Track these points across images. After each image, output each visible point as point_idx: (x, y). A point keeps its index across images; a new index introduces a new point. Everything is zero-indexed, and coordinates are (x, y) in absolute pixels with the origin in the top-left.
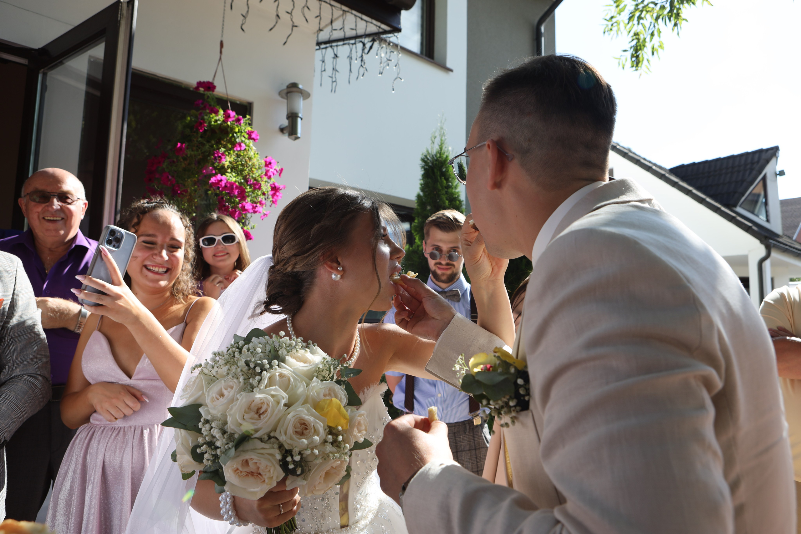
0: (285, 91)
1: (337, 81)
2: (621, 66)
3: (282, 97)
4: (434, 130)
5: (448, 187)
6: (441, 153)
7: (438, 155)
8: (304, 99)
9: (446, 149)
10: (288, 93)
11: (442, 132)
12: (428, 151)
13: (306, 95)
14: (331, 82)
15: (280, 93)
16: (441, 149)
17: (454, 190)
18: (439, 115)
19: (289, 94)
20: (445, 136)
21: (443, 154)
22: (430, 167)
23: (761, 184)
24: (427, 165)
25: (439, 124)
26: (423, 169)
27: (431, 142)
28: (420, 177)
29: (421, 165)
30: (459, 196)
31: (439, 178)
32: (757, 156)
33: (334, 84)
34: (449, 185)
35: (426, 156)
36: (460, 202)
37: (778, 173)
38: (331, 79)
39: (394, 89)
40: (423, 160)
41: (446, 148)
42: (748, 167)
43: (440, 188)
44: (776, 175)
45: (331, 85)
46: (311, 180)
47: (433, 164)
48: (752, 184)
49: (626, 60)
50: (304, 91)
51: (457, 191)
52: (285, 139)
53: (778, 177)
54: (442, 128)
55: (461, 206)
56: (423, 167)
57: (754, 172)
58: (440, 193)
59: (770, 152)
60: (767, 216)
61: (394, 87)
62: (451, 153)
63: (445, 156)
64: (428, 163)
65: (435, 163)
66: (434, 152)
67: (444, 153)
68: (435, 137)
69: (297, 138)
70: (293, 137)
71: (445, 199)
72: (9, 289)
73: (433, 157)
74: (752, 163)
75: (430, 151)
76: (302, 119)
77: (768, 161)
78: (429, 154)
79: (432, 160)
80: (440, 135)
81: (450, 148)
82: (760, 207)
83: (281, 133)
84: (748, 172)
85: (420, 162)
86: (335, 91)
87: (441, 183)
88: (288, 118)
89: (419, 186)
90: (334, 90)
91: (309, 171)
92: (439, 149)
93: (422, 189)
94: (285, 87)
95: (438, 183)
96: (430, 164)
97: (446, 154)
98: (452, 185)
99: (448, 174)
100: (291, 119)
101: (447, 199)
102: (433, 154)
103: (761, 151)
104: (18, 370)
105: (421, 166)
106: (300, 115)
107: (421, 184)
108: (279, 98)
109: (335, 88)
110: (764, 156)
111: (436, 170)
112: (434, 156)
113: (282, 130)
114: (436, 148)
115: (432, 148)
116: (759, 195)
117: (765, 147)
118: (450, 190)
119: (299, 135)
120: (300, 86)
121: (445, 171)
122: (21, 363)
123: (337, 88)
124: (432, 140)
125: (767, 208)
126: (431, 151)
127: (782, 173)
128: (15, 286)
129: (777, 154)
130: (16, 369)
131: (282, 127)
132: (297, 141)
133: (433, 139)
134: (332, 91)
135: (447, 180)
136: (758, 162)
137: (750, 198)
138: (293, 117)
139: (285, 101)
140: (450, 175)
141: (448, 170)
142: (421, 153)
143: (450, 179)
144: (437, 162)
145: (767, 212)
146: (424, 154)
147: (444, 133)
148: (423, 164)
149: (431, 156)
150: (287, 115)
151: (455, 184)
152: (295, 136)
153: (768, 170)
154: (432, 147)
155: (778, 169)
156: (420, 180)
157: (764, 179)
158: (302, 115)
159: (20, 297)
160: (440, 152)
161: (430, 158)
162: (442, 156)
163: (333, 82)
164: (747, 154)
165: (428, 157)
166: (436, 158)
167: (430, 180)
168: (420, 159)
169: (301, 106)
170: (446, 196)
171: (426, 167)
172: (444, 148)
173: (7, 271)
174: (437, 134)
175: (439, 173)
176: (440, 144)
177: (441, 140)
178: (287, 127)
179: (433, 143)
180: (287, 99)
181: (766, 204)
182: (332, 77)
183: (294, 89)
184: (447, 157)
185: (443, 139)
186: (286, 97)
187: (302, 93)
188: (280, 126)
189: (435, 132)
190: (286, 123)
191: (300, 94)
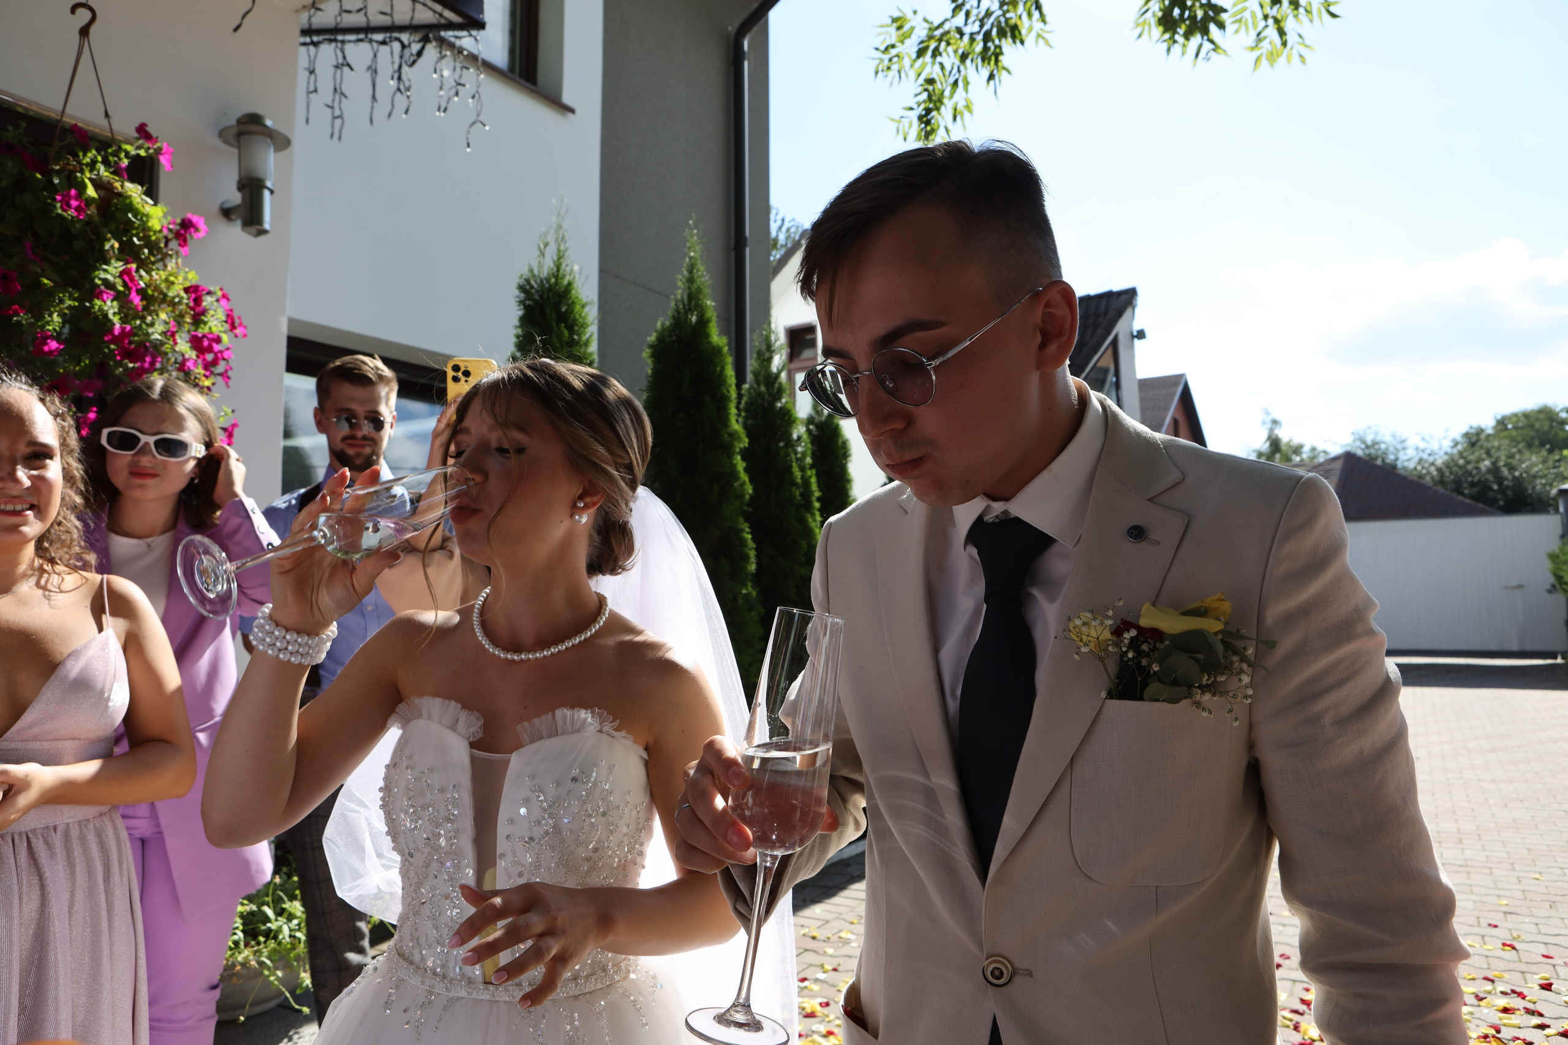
0: (235, 131)
1: (345, 116)
2: (901, 137)
3: (227, 142)
4: (543, 230)
5: (572, 343)
6: (558, 276)
7: (553, 280)
8: (276, 151)
9: (568, 269)
10: (239, 135)
11: (561, 236)
12: (531, 271)
13: (282, 142)
14: (330, 117)
15: (222, 134)
16: (558, 267)
17: (582, 350)
18: (554, 200)
19: (243, 138)
20: (565, 242)
21: (562, 278)
22: (535, 301)
23: (1110, 352)
24: (529, 300)
25: (554, 219)
26: (522, 307)
27: (538, 253)
28: (518, 321)
29: (517, 297)
31: (554, 325)
32: (1103, 303)
33: (338, 122)
34: (573, 339)
35: (528, 281)
37: (1135, 333)
38: (329, 111)
39: (471, 145)
40: (521, 288)
41: (567, 266)
42: (1090, 321)
43: (558, 345)
44: (1133, 337)
45: (330, 123)
46: (292, 322)
47: (541, 296)
48: (1096, 353)
49: (911, 125)
50: (278, 133)
51: (589, 351)
52: (235, 231)
53: (1136, 340)
54: (560, 227)
56: (521, 302)
57: (1100, 331)
59: (1124, 297)
61: (470, 141)
62: (577, 276)
63: (565, 282)
64: (533, 295)
65: (546, 296)
66: (545, 273)
67: (565, 276)
68: (546, 245)
69: (263, 232)
70: (253, 229)
73: (542, 284)
74: (1095, 316)
75: (536, 272)
76: (272, 192)
77: (1120, 314)
78: (534, 276)
79: (539, 289)
80: (556, 240)
81: (576, 268)
82: (1108, 386)
83: (225, 220)
85: (517, 292)
86: (340, 138)
87: (560, 335)
88: (241, 187)
89: (514, 340)
90: (336, 135)
91: (288, 303)
92: (555, 269)
93: (521, 346)
94: (233, 122)
95: (552, 335)
96: (537, 297)
97: (567, 278)
98: (581, 339)
99: (573, 317)
100: (247, 190)
102: (542, 276)
103: (1109, 295)
105: (518, 299)
106: (269, 184)
107: (518, 337)
108: (218, 143)
109: (340, 131)
110: (1115, 304)
111: (548, 310)
112: (545, 282)
113: (227, 213)
114: (549, 264)
115: (540, 265)
116: (1106, 371)
117: (1116, 288)
119: (267, 226)
120: (269, 123)
121: (567, 310)
123: (344, 130)
124: (540, 249)
125: (1120, 393)
126: (539, 271)
127: (1141, 335)
129: (1134, 302)
131: (227, 206)
132: (262, 238)
133: (542, 247)
134: (332, 136)
135: (570, 329)
136: (1106, 313)
137: (1093, 375)
138: (252, 187)
139: (236, 151)
140: (575, 320)
141: (573, 310)
142: (519, 275)
143: (576, 328)
144: (550, 294)
146: (524, 277)
147: (563, 237)
148: (523, 295)
149: (538, 281)
150: (239, 182)
151: (584, 338)
152: (259, 227)
153: (1120, 328)
154: (539, 262)
155: (1136, 327)
156: (516, 327)
157: (1115, 343)
158: (273, 185)
160: (557, 274)
161: (535, 286)
162: (559, 281)
163: (335, 118)
165: (532, 282)
166: (547, 285)
167: (535, 326)
168: (515, 285)
169: (271, 164)
171: (527, 302)
172: (563, 266)
174: (551, 238)
175: (554, 316)
176: (555, 258)
177: (559, 250)
178: (238, 207)
179: (543, 254)
180: (239, 148)
181: (1120, 385)
182: (332, 107)
183: (254, 128)
184: (570, 284)
185: (562, 248)
186: (236, 144)
187: (271, 138)
188: (223, 203)
189: (546, 234)
190: (235, 198)
191: (269, 140)
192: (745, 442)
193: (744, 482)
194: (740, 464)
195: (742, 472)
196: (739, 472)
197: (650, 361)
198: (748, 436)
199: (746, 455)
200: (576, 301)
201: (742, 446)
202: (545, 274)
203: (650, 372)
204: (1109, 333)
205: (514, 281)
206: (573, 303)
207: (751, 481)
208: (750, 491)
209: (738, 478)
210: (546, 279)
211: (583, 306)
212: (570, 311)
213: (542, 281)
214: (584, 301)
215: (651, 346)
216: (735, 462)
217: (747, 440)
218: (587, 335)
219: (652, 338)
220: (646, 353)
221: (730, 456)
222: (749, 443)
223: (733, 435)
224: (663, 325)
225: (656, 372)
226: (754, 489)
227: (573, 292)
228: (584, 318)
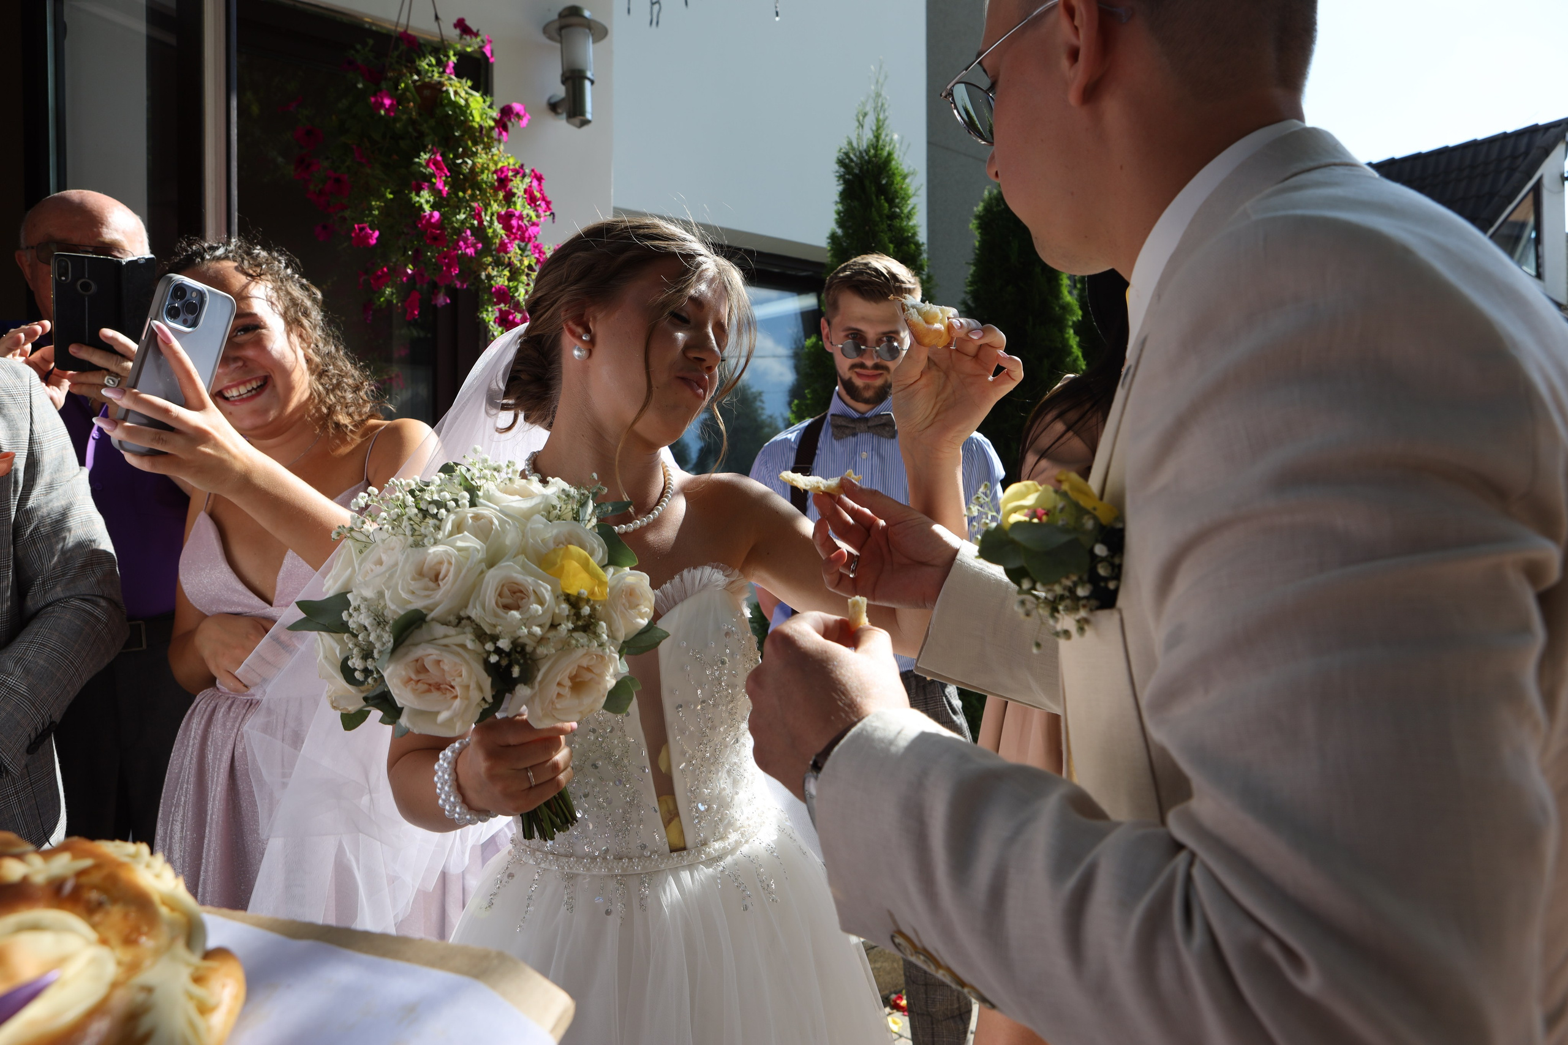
0: (557, 25)
3: (551, 38)
4: (863, 99)
5: (893, 216)
6: (877, 146)
7: (872, 152)
8: (594, 42)
9: (888, 139)
10: (561, 28)
11: (880, 104)
12: (850, 143)
13: (599, 32)
14: (648, 4)
15: (546, 30)
16: (877, 137)
17: (905, 223)
18: (872, 67)
19: (563, 32)
20: (884, 111)
21: (882, 149)
22: (855, 175)
23: (1530, 199)
24: (849, 173)
25: (873, 87)
26: (841, 182)
27: (857, 124)
28: (836, 197)
29: (837, 172)
30: (914, 234)
31: (874, 198)
32: (1525, 140)
33: (656, 7)
34: (895, 212)
35: (847, 154)
36: (918, 245)
39: (779, 14)
40: (841, 162)
41: (887, 135)
42: (1506, 164)
43: (878, 219)
44: (1563, 179)
45: (649, 9)
47: (861, 169)
48: (1510, 202)
50: (596, 23)
51: (911, 223)
52: (561, 125)
54: (878, 95)
55: (920, 254)
56: (841, 177)
57: (1517, 175)
58: (877, 228)
60: (1539, 266)
61: (779, 10)
62: (897, 146)
63: (885, 153)
64: (852, 169)
65: (865, 167)
66: (864, 145)
67: (884, 146)
68: (865, 115)
69: (585, 122)
70: (577, 120)
71: (887, 240)
72: (22, 432)
73: (861, 157)
74: (1514, 157)
75: (855, 144)
76: (592, 82)
77: (1547, 152)
78: (853, 149)
79: (859, 161)
80: (875, 109)
81: (896, 137)
82: (1525, 247)
83: (553, 114)
84: (1504, 176)
85: (836, 167)
86: (657, 23)
87: (879, 210)
88: (564, 80)
89: (834, 216)
90: (654, 22)
91: (612, 190)
92: (874, 140)
93: (841, 223)
94: (555, 16)
95: (873, 209)
96: (857, 171)
97: (887, 148)
98: (902, 212)
99: (893, 189)
100: (570, 82)
101: (891, 242)
102: (861, 148)
103: (1534, 131)
104: (59, 589)
105: (838, 174)
106: (589, 74)
107: (838, 213)
108: (545, 40)
109: (658, 17)
110: (1540, 140)
111: (867, 183)
112: (864, 154)
113: (554, 107)
114: (868, 136)
115: (859, 137)
116: (1523, 225)
117: (1543, 121)
118: (897, 223)
119: (589, 116)
120: (587, 13)
121: (887, 182)
122: (64, 575)
123: (661, 15)
124: (858, 121)
125: (1540, 249)
126: (858, 144)
128: (31, 425)
130: (54, 587)
131: (553, 100)
132: (585, 128)
133: (861, 118)
134: (651, 23)
135: (891, 201)
136: (1527, 153)
137: (1505, 231)
138: (574, 79)
139: (558, 45)
140: (896, 192)
141: (893, 182)
142: (838, 149)
143: (897, 200)
144: (870, 166)
145: (1538, 257)
146: (843, 150)
147: (882, 105)
148: (842, 169)
149: (858, 154)
150: (563, 75)
151: (906, 211)
152: (581, 118)
153: (1547, 169)
154: (858, 135)
156: (836, 203)
157: (1537, 189)
158: (593, 75)
159: (45, 446)
161: (855, 159)
162: (879, 152)
163: (653, 4)
164: (1505, 136)
165: (852, 156)
166: (867, 158)
167: (856, 203)
168: (835, 159)
169: (590, 55)
170: (889, 234)
171: (847, 176)
172: (883, 136)
173: (11, 395)
174: (869, 108)
175: (873, 189)
176: (874, 128)
177: (878, 120)
178: (563, 100)
179: (862, 126)
180: (561, 43)
181: (1538, 241)
183: (574, 20)
184: (890, 154)
185: (881, 117)
186: (558, 38)
187: (590, 29)
188: (550, 98)
189: (864, 104)
190: (559, 91)
191: (587, 31)
192: (1078, 315)
193: (1077, 357)
194: (1073, 340)
195: (1075, 346)
196: (1071, 347)
197: (977, 233)
198: (1081, 308)
199: (1079, 329)
200: (896, 171)
201: (1075, 319)
202: (865, 147)
203: (977, 244)
204: (1530, 178)
205: (834, 155)
206: (894, 174)
207: (1085, 356)
208: (1084, 367)
209: (1070, 353)
210: (865, 151)
211: (904, 177)
212: (891, 183)
213: (861, 152)
214: (906, 171)
215: (978, 217)
216: (1067, 336)
217: (1080, 313)
218: (909, 208)
219: (979, 208)
220: (973, 225)
221: (1062, 330)
222: (1083, 316)
223: (1066, 308)
224: (990, 194)
225: (983, 242)
226: (1087, 365)
227: (893, 163)
228: (906, 190)
